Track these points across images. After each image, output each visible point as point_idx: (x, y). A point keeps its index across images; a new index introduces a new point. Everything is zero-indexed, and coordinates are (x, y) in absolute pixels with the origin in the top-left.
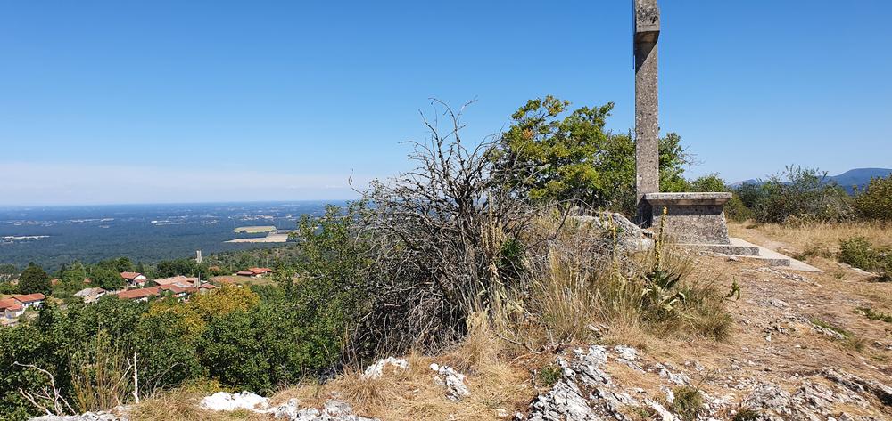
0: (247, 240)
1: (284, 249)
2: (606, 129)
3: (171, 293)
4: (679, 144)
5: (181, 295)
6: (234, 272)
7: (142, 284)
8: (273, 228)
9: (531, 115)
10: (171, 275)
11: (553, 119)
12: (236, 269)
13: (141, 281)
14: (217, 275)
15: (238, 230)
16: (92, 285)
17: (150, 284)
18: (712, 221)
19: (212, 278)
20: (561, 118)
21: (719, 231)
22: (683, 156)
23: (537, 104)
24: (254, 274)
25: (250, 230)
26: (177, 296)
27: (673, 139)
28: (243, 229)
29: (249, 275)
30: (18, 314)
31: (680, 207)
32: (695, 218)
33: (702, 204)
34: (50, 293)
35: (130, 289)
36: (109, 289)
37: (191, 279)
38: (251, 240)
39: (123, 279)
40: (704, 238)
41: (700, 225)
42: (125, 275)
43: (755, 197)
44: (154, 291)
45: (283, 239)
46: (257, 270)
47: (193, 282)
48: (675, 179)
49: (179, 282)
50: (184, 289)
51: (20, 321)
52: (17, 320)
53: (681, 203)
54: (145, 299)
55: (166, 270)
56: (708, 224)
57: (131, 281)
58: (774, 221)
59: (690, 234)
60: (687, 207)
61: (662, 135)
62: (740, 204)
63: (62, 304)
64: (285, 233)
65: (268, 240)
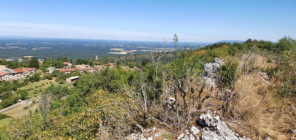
0: (114, 53)
1: (124, 57)
3: (78, 70)
5: (82, 71)
6: (103, 64)
7: (70, 67)
8: (123, 49)
10: (81, 64)
13: (70, 65)
14: (97, 65)
15: (112, 49)
16: (53, 66)
17: (73, 67)
19: (95, 66)
25: (115, 50)
26: (80, 72)
29: (108, 66)
30: (27, 74)
34: (39, 68)
35: (65, 68)
36: (58, 68)
37: (87, 66)
38: (115, 53)
39: (64, 64)
42: (65, 63)
44: (73, 70)
45: (125, 53)
46: (111, 64)
49: (83, 67)
50: (84, 69)
51: (27, 77)
52: (26, 77)
54: (69, 72)
55: (80, 62)
57: (67, 65)
63: (42, 72)
64: (127, 51)
65: (121, 53)
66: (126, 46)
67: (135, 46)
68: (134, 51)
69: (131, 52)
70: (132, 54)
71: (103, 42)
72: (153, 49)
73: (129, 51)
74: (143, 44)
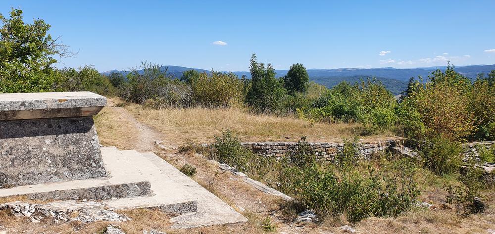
4: (48, 33)
18: (76, 142)
21: (89, 158)
22: (54, 46)
31: (21, 122)
32: (48, 140)
33: (59, 115)
40: (65, 171)
41: (58, 151)
43: (119, 81)
48: (47, 71)
53: (21, 116)
56: (71, 148)
58: (138, 102)
59: (41, 168)
60: (34, 122)
62: (111, 85)
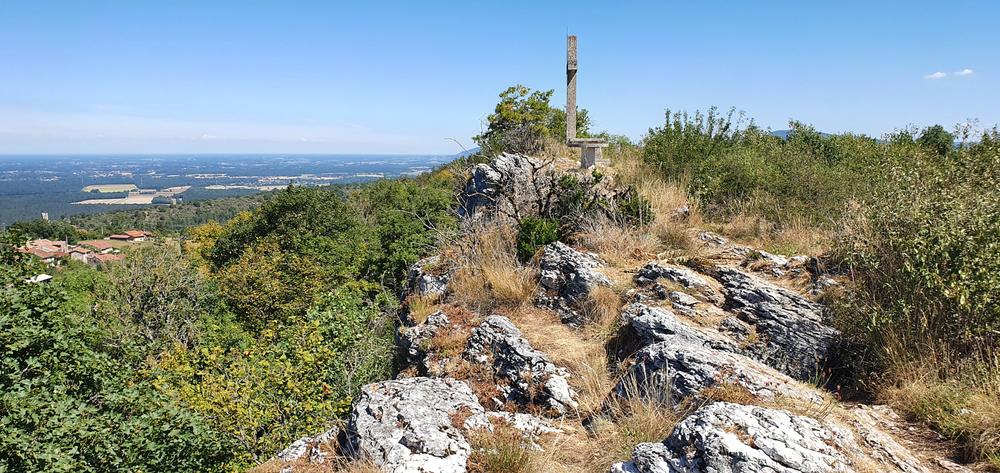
2: (550, 105)
5: (49, 260)
6: (106, 235)
8: (133, 187)
9: (510, 95)
11: (522, 98)
12: (108, 232)
14: (86, 239)
15: (88, 189)
19: (83, 242)
20: (526, 98)
23: (514, 89)
24: (132, 238)
25: (103, 189)
26: (45, 261)
27: (584, 112)
28: (95, 188)
29: (125, 239)
37: (56, 243)
38: (107, 202)
45: (148, 200)
46: (134, 233)
47: (59, 246)
49: (44, 246)
50: (52, 254)
61: (579, 110)
64: (150, 193)
65: (129, 201)
66: (143, 174)
67: (180, 173)
68: (178, 190)
69: (167, 193)
70: (174, 200)
71: (47, 163)
72: (252, 181)
73: (161, 193)
74: (211, 165)
